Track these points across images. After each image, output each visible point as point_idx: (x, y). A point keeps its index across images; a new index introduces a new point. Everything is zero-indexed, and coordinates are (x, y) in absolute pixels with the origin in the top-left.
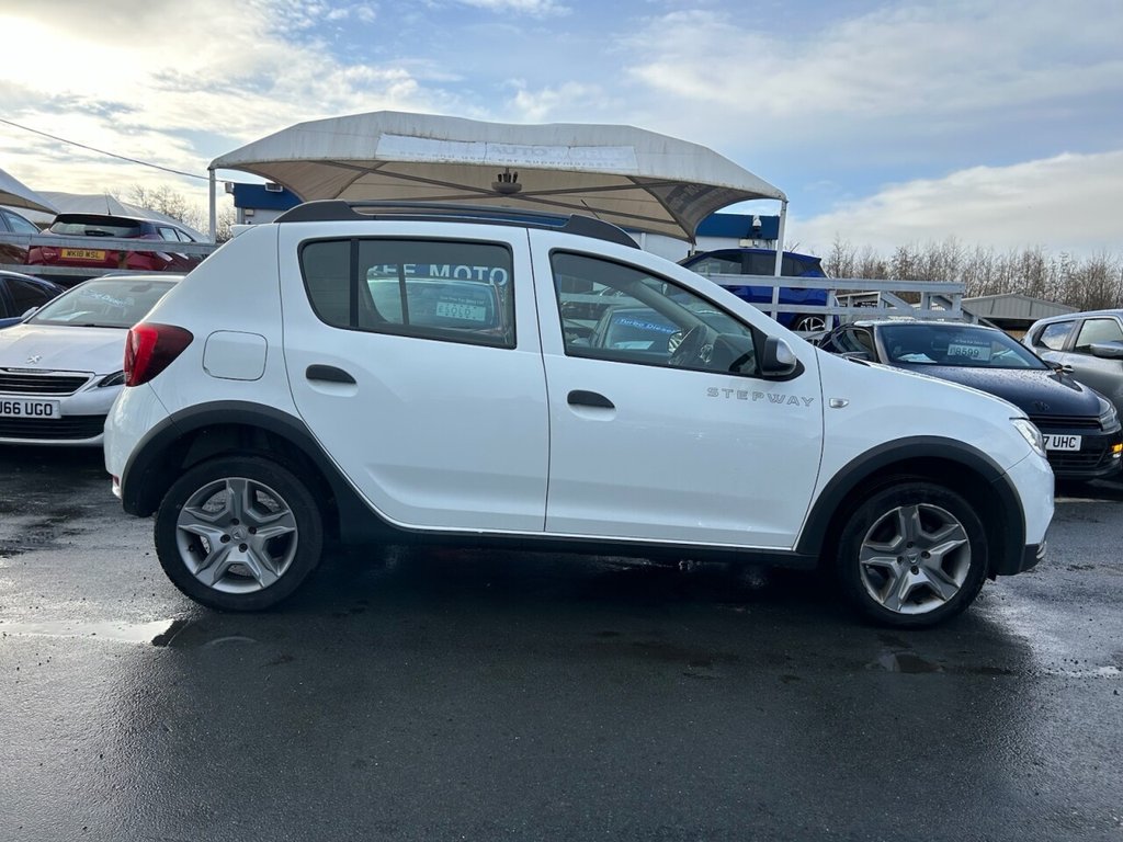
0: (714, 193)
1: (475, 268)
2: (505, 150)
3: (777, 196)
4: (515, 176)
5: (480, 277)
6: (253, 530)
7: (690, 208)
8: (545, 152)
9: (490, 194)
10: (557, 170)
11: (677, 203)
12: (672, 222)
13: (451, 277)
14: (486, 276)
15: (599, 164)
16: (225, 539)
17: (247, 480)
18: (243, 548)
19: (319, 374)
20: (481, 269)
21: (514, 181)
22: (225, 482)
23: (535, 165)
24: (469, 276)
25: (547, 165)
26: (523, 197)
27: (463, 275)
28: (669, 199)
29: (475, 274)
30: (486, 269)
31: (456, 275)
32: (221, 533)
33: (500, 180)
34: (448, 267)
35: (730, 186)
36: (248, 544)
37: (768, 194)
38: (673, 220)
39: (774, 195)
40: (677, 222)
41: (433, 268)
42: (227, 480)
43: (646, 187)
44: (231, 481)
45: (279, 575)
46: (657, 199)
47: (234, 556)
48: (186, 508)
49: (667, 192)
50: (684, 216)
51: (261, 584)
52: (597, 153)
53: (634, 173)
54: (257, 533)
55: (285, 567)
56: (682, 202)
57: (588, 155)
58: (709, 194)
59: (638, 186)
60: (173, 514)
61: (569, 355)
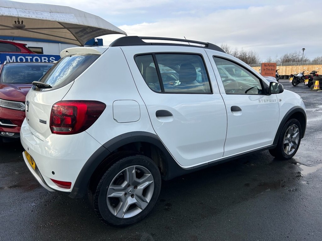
0: (98, 31)
1: (26, 57)
2: (25, 11)
3: (124, 33)
4: (22, 22)
5: (29, 61)
6: (136, 187)
7: (86, 36)
8: (42, 14)
9: (12, 28)
10: (49, 21)
11: (81, 34)
12: (76, 40)
13: (17, 61)
14: (31, 60)
15: (64, 20)
16: (125, 194)
17: (135, 166)
18: (132, 196)
19: (161, 114)
20: (29, 58)
21: (22, 24)
22: (126, 169)
23: (40, 18)
24: (24, 61)
25: (45, 19)
26: (26, 30)
27: (21, 60)
28: (76, 33)
29: (27, 60)
30: (31, 57)
31: (19, 61)
32: (123, 193)
33: (16, 23)
34: (15, 57)
35: (110, 30)
36: (134, 194)
37: (121, 33)
38: (76, 39)
39: (123, 33)
40: (78, 40)
41: (8, 57)
42: (127, 168)
43: (68, 29)
44: (128, 168)
45: (148, 202)
46: (71, 32)
47: (130, 201)
48: (110, 187)
49: (78, 30)
50: (82, 38)
51: (141, 209)
52: (61, 15)
53: (78, 23)
54: (138, 188)
55: (148, 198)
56: (83, 34)
57: (59, 16)
58: (96, 32)
59: (65, 28)
60: (105, 192)
61: (227, 94)
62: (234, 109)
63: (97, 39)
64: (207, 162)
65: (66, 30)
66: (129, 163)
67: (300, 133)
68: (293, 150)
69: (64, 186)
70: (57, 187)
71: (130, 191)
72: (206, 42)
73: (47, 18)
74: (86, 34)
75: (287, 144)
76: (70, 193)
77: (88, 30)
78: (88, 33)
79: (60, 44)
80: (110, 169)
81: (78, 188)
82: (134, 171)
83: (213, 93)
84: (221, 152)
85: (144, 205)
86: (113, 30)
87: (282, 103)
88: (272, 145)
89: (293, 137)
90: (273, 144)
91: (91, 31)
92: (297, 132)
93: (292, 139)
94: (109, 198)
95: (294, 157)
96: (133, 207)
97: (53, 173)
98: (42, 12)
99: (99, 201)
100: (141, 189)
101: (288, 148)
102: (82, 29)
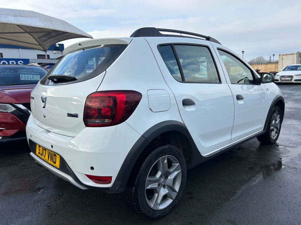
0: (63, 35)
3: (90, 37)
6: (166, 177)
7: (49, 41)
8: (6, 18)
11: (44, 38)
12: (38, 45)
15: (30, 23)
16: (159, 185)
17: (166, 156)
18: (164, 186)
23: (5, 22)
25: (9, 22)
28: (39, 38)
32: (157, 184)
35: (76, 33)
36: (165, 184)
40: (40, 45)
43: (29, 33)
44: (161, 159)
45: (177, 192)
46: (33, 37)
47: (163, 191)
48: (148, 178)
49: (41, 35)
50: (45, 43)
51: (172, 199)
52: (26, 19)
53: (44, 27)
54: (169, 178)
55: (177, 188)
56: (47, 38)
57: (24, 20)
58: (61, 36)
59: (26, 32)
60: (144, 184)
61: (232, 84)
62: (239, 98)
63: (59, 44)
64: (219, 149)
65: (27, 35)
66: (162, 153)
67: (280, 119)
68: (277, 135)
69: (101, 182)
70: (94, 183)
71: (163, 182)
72: (207, 36)
73: (12, 22)
74: (50, 39)
75: (273, 130)
76: (110, 188)
77: (53, 35)
78: (52, 37)
79: (20, 49)
80: (146, 160)
81: (120, 182)
82: (166, 161)
83: (221, 83)
84: (229, 139)
85: (174, 195)
86: (79, 34)
87: (268, 92)
88: (262, 131)
89: (276, 123)
90: (264, 130)
91: (56, 35)
92: (279, 119)
93: (276, 125)
94: (147, 190)
95: (277, 142)
96: (165, 197)
97: (92, 168)
98: (6, 16)
99: (138, 194)
100: (171, 179)
101: (273, 133)
102: (46, 33)
